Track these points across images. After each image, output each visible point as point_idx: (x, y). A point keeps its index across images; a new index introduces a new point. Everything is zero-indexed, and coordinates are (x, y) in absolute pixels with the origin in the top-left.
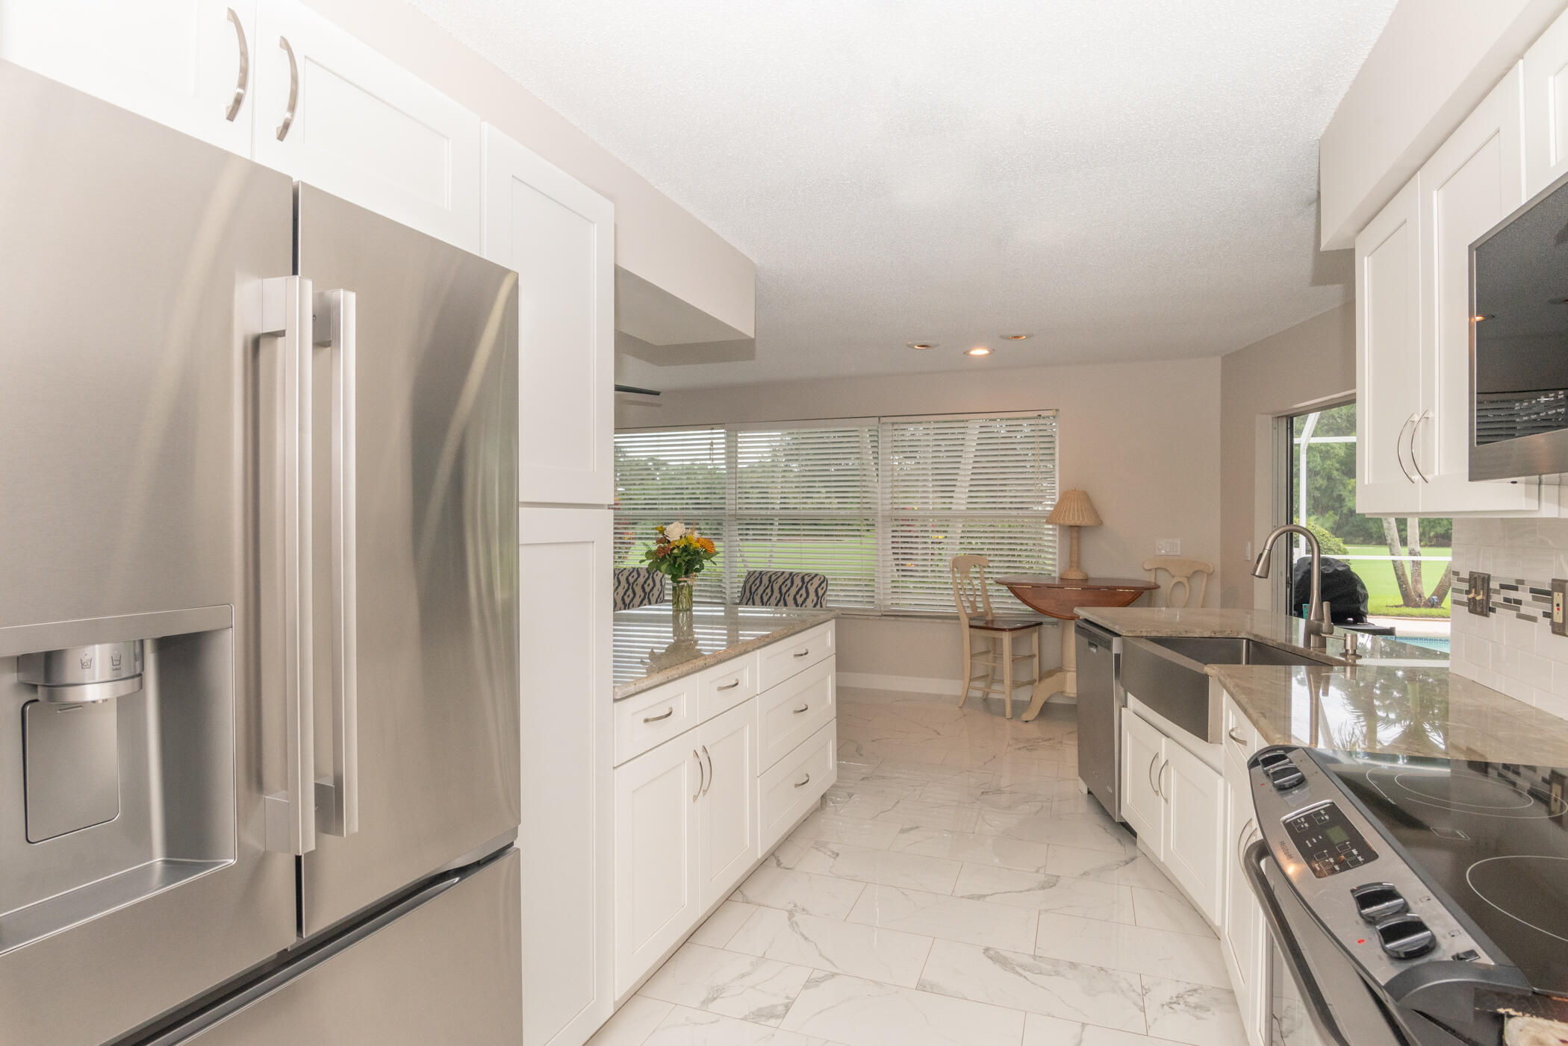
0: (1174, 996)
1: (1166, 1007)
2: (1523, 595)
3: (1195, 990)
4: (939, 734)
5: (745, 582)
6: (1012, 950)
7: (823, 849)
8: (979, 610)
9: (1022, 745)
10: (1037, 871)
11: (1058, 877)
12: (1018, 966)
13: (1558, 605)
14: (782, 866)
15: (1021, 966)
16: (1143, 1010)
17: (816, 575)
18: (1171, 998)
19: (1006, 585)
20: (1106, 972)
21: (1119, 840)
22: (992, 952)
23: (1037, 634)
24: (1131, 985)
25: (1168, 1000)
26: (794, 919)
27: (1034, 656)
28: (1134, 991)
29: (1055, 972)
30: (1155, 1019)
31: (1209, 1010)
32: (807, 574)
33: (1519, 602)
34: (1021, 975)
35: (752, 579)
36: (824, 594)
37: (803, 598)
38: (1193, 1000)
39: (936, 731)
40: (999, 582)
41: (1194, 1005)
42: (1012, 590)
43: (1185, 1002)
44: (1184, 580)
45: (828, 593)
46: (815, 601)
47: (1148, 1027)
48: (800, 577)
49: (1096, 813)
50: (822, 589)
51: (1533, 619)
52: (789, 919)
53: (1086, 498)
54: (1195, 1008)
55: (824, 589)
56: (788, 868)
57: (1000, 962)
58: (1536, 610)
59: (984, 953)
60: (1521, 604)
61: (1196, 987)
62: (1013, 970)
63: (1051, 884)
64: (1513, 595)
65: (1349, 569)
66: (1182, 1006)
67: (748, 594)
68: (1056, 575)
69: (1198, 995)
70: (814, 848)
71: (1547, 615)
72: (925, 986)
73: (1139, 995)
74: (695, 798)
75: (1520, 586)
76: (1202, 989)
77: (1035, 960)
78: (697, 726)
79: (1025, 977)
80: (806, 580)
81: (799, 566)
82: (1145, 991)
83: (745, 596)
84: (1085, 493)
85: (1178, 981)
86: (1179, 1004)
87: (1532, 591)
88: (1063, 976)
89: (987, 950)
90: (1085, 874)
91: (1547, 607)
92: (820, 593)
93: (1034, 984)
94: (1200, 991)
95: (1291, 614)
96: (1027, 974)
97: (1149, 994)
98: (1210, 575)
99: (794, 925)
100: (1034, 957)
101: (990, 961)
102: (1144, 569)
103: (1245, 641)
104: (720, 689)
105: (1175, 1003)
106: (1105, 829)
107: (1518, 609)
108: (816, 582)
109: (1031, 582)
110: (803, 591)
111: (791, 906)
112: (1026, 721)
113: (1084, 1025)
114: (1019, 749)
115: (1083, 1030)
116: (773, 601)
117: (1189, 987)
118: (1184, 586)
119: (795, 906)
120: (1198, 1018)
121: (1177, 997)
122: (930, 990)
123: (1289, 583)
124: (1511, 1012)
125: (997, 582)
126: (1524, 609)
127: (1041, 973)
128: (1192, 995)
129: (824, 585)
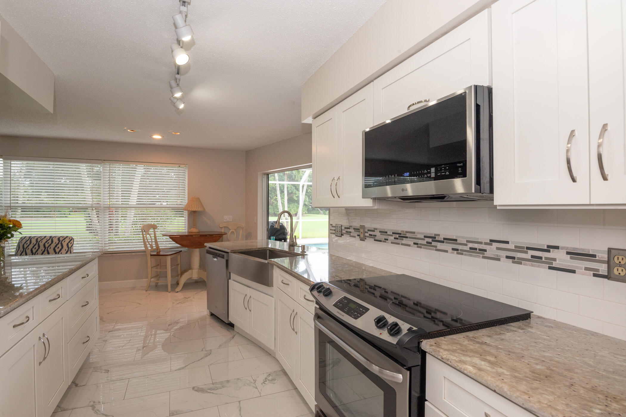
0: (264, 379)
1: (263, 384)
2: (351, 230)
3: (270, 375)
4: (140, 304)
5: (19, 243)
6: (204, 384)
7: (99, 371)
8: (154, 248)
9: (179, 302)
10: (202, 351)
11: (211, 350)
12: (208, 390)
13: (362, 232)
14: (79, 385)
15: (209, 389)
16: (256, 388)
17: (67, 237)
18: (264, 380)
19: (169, 236)
20: (240, 379)
21: (227, 330)
22: (196, 389)
23: (180, 255)
24: (250, 381)
25: (263, 381)
26: (96, 408)
27: (179, 264)
28: (251, 382)
29: (222, 386)
30: (261, 390)
31: (276, 380)
32: (61, 237)
33: (350, 232)
34: (210, 393)
35: (24, 241)
36: (72, 246)
37: (59, 249)
38: (270, 378)
39: (138, 303)
40: (164, 235)
41: (271, 380)
42: (171, 238)
43: (268, 380)
44: (234, 231)
45: (74, 245)
46: (67, 250)
47: (260, 393)
48: (57, 238)
49: (216, 322)
50: (71, 243)
51: (355, 237)
52: (93, 410)
53: (198, 200)
54: (272, 380)
55: (72, 243)
56: (83, 386)
57: (201, 391)
58: (356, 234)
59: (193, 390)
60: (351, 233)
61: (269, 373)
62: (207, 392)
63: (209, 354)
64: (349, 230)
65: (283, 225)
66: (268, 382)
67: (21, 249)
68: (187, 231)
69: (271, 376)
70: (94, 371)
71: (358, 235)
72: (173, 413)
73: (253, 383)
74: (40, 363)
75: (350, 228)
76: (271, 373)
77: (213, 385)
78: (40, 323)
79: (212, 393)
80: (61, 239)
81: (54, 233)
82: (255, 381)
83: (20, 250)
84: (199, 199)
85: (263, 374)
86: (267, 381)
87: (354, 229)
88: (226, 387)
89: (193, 388)
90: (220, 346)
91: (358, 233)
92: (70, 245)
93: (216, 394)
94: (271, 374)
95: (268, 239)
96: (212, 391)
97: (256, 381)
98: (242, 228)
99: (97, 412)
100: (213, 384)
101: (196, 392)
102: (220, 227)
103: (268, 250)
104: (50, 301)
105: (265, 381)
106: (221, 327)
107: (350, 234)
108: (67, 240)
109: (180, 234)
110: (59, 245)
111: (92, 403)
112: (177, 292)
113: (239, 402)
114: (178, 304)
115: (240, 403)
116: (40, 251)
117: (268, 374)
118: (234, 234)
119: (94, 402)
120: (274, 383)
121: (265, 379)
122: (176, 414)
123: (268, 230)
124: (423, 340)
125: (163, 235)
126: (352, 234)
127: (218, 389)
128: (269, 377)
129: (72, 241)
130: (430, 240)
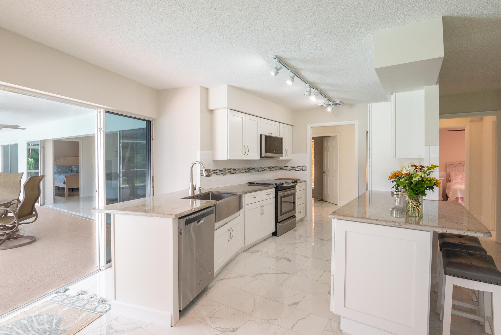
130: (249, 169)
